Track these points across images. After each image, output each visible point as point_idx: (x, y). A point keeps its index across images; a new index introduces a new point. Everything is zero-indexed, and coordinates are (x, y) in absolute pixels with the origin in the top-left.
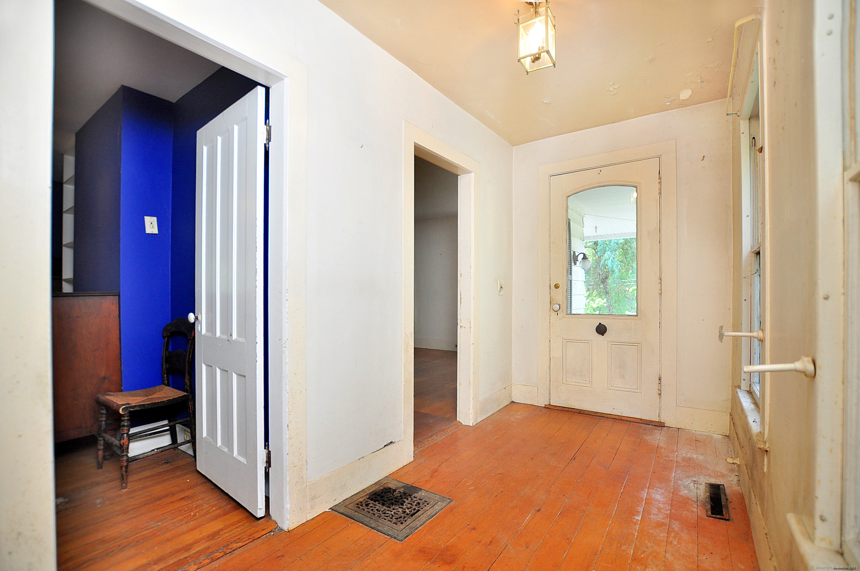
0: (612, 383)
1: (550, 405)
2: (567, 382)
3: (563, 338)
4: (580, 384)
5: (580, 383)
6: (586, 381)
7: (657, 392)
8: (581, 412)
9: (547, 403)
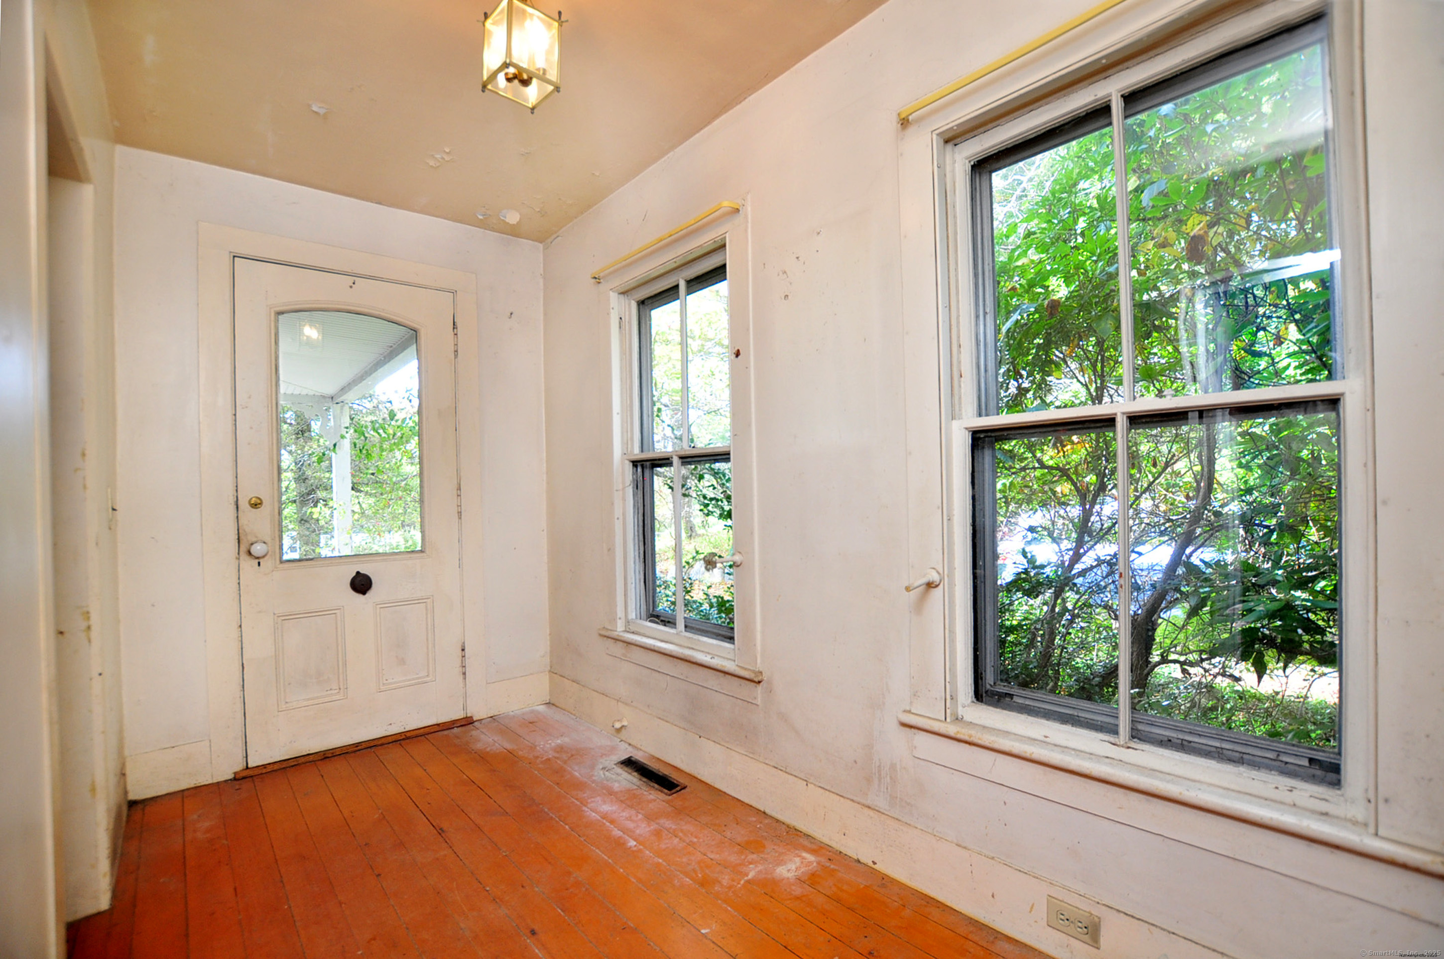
0: (384, 679)
1: (247, 768)
2: (288, 705)
3: (274, 614)
4: (321, 700)
5: (318, 698)
6: (331, 689)
7: (458, 670)
8: (327, 755)
9: (239, 766)
